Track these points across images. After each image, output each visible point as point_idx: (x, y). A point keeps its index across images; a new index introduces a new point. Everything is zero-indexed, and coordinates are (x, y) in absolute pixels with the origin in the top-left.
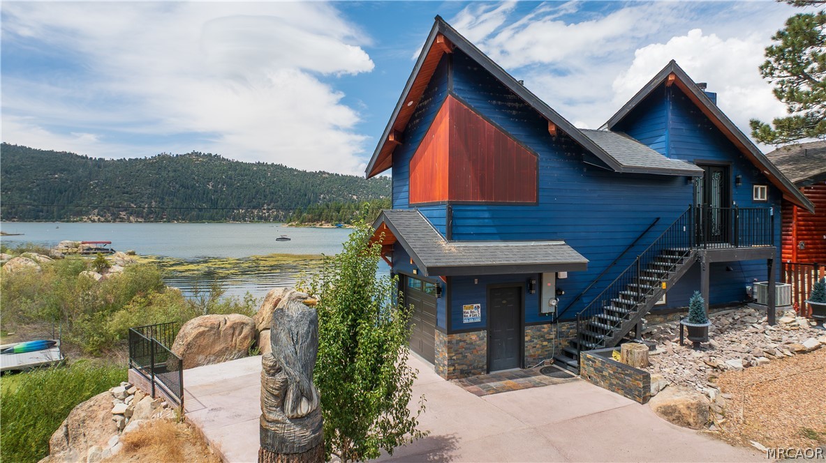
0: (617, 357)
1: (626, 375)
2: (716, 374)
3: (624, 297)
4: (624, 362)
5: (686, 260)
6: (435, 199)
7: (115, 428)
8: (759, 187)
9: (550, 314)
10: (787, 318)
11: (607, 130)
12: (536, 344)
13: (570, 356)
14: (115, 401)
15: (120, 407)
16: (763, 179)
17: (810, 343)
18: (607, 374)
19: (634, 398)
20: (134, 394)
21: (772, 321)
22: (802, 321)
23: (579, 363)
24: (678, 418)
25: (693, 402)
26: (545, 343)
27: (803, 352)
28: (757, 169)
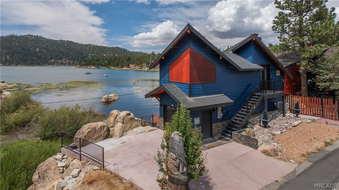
0: (244, 133)
1: (250, 140)
2: (274, 137)
3: (242, 111)
4: (247, 135)
5: (261, 98)
6: (183, 82)
7: (60, 172)
8: (278, 71)
9: (220, 119)
10: (288, 114)
11: (231, 53)
12: (216, 129)
13: (227, 132)
14: (57, 161)
15: (61, 164)
16: (279, 69)
17: (296, 123)
18: (243, 140)
19: (253, 148)
20: (67, 158)
21: (284, 116)
22: (292, 115)
23: (232, 135)
24: (268, 154)
25: (272, 148)
26: (219, 129)
27: (295, 126)
28: (277, 66)
